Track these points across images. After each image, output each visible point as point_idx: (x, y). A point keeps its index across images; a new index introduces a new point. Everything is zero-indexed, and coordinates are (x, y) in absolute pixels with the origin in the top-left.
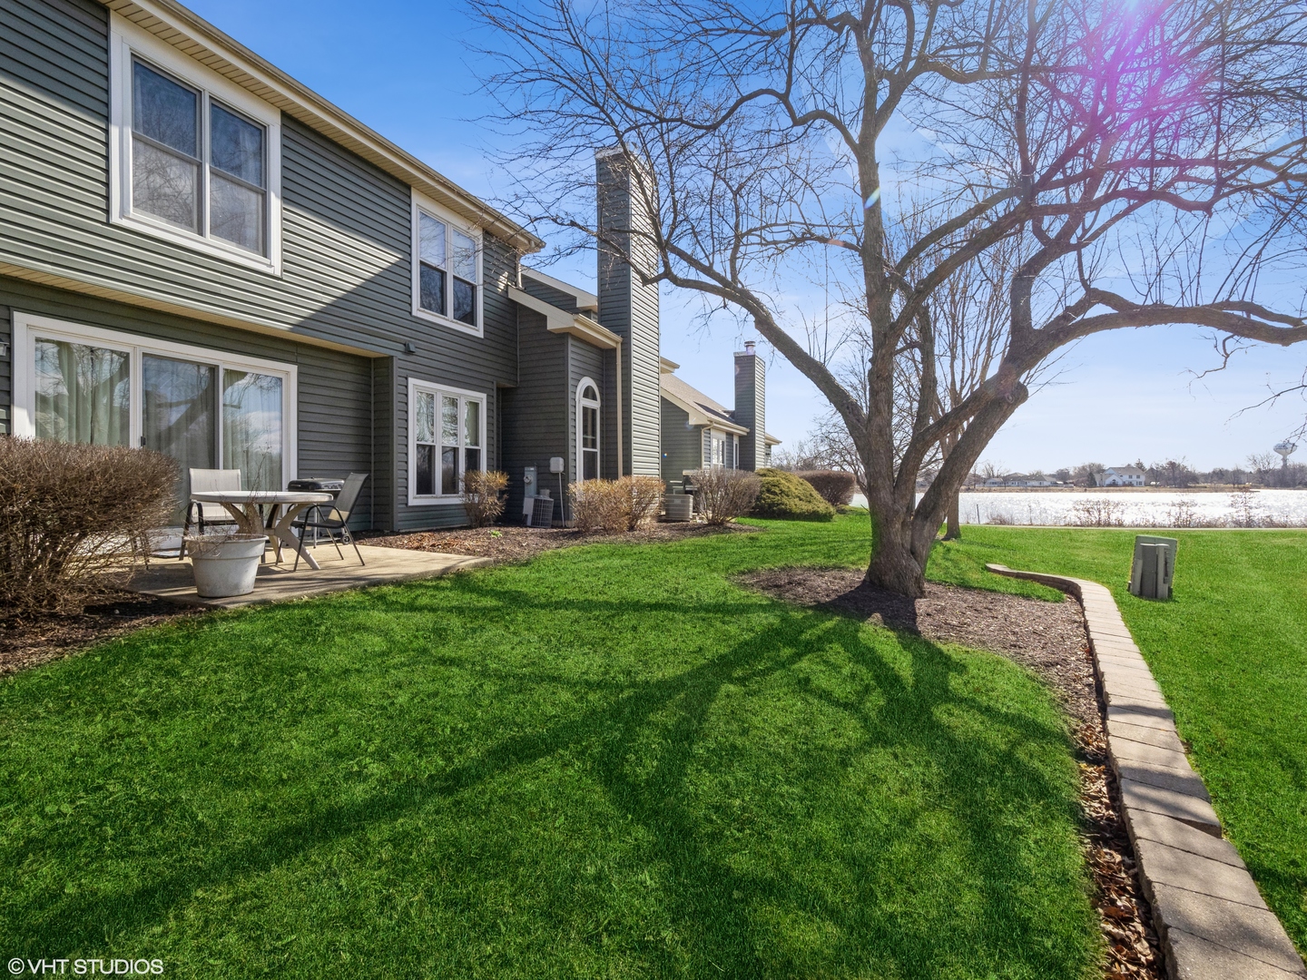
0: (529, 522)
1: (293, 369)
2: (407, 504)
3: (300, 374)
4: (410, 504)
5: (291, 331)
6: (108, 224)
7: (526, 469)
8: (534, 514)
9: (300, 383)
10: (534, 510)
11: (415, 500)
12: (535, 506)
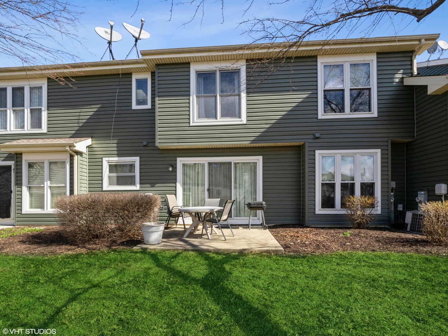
0: (408, 229)
1: (261, 158)
2: (315, 213)
3: (263, 159)
4: (316, 213)
5: (251, 143)
6: (190, 126)
7: (419, 193)
8: (412, 224)
9: (263, 163)
10: (412, 221)
11: (319, 210)
12: (413, 218)
